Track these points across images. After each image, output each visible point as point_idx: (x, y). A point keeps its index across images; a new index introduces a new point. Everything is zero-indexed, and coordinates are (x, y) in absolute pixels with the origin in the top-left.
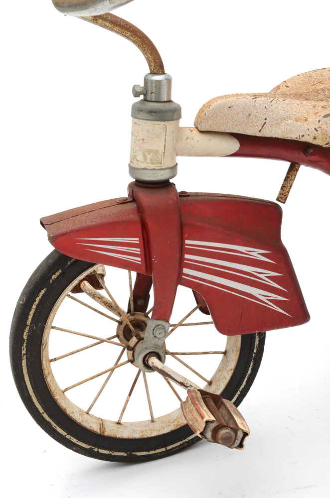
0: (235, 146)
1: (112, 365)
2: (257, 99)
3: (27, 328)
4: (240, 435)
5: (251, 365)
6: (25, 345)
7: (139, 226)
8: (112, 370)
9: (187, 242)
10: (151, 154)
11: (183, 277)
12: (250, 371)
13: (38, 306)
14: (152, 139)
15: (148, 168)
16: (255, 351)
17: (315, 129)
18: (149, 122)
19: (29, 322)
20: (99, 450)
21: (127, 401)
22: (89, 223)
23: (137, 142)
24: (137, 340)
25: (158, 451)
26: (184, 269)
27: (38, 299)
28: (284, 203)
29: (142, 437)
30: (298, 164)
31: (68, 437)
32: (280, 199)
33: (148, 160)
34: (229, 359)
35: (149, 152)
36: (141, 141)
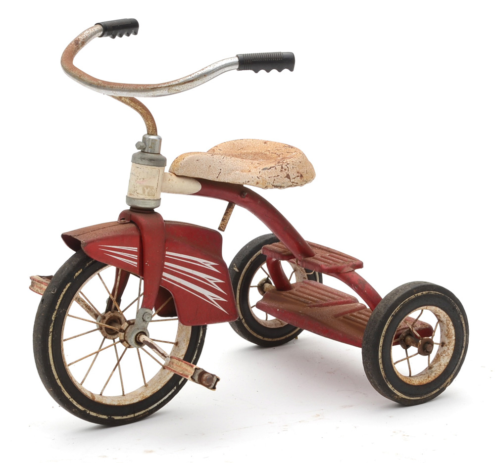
0: (198, 187)
1: (97, 350)
2: (214, 156)
3: (56, 312)
4: (215, 379)
5: (196, 352)
6: (52, 324)
7: (138, 240)
8: (97, 353)
9: (167, 253)
10: (149, 189)
11: (163, 279)
12: (195, 357)
13: (64, 295)
14: (150, 178)
15: (146, 198)
16: (199, 342)
17: (258, 177)
18: (149, 166)
19: (57, 308)
20: (90, 412)
21: (111, 375)
22: (107, 235)
23: (138, 180)
24: (128, 325)
25: (129, 416)
26: (164, 273)
27: (65, 290)
28: (223, 231)
29: (119, 404)
30: (234, 203)
31: (71, 400)
32: (221, 228)
33: (146, 193)
34: (180, 348)
35: (147, 187)
36: (142, 180)
